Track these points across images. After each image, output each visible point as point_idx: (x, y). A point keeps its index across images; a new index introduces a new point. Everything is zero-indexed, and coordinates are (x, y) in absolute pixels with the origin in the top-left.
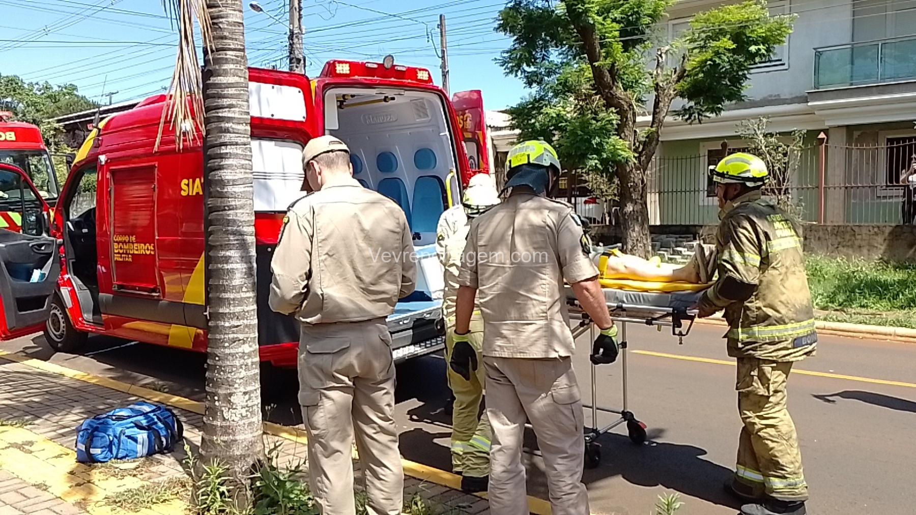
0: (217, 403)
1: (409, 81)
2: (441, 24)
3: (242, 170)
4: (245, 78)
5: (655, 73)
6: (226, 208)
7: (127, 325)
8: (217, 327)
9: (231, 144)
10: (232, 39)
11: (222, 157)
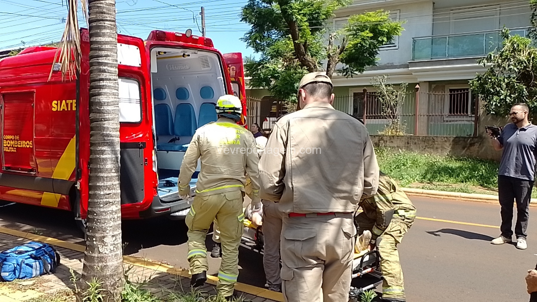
0: (95, 243)
1: (200, 45)
2: (202, 12)
3: (113, 96)
4: (116, 39)
5: (328, 48)
6: (103, 120)
7: (9, 192)
8: (95, 194)
9: (107, 80)
10: (108, 14)
11: (100, 87)
